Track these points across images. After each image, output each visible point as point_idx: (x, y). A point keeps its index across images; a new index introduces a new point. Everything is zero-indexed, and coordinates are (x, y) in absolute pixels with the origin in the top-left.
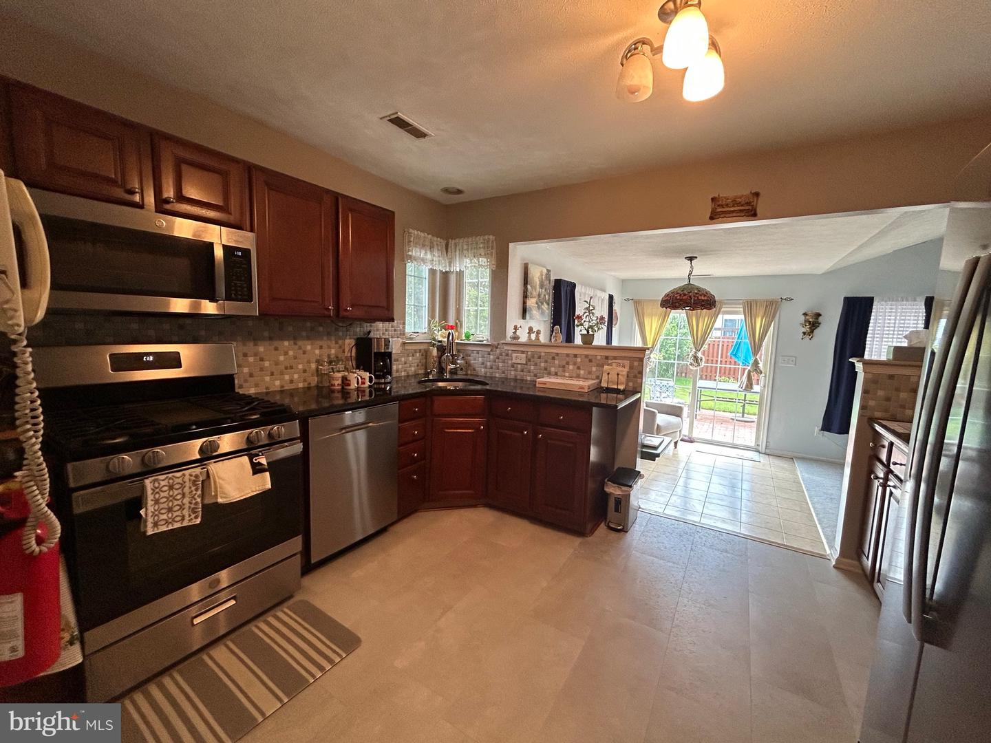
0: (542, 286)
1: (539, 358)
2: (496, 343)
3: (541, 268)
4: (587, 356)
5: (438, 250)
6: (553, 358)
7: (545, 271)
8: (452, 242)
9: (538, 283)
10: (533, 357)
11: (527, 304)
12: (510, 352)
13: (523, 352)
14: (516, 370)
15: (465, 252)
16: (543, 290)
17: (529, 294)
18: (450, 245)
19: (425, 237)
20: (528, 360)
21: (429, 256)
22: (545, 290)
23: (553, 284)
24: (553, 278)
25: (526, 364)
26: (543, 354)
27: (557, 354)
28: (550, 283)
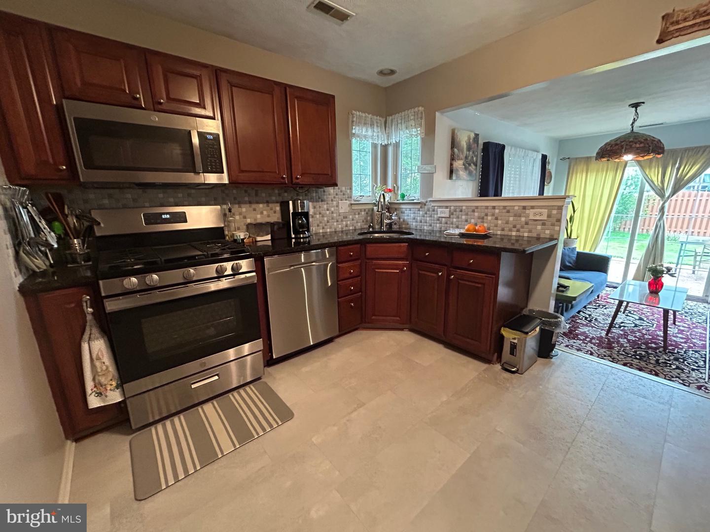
0: (469, 149)
1: (461, 211)
2: (424, 201)
3: (469, 133)
4: (505, 207)
5: (377, 126)
6: (474, 211)
7: (472, 135)
8: (389, 119)
9: (465, 146)
10: (455, 211)
11: (454, 166)
12: (436, 208)
13: (447, 207)
14: (441, 223)
15: (399, 125)
16: (471, 153)
17: (456, 157)
18: (387, 122)
19: (366, 117)
20: (451, 214)
21: (370, 133)
22: (473, 153)
23: (481, 147)
24: (481, 142)
25: (450, 217)
26: (464, 208)
27: (477, 207)
28: (478, 146)
